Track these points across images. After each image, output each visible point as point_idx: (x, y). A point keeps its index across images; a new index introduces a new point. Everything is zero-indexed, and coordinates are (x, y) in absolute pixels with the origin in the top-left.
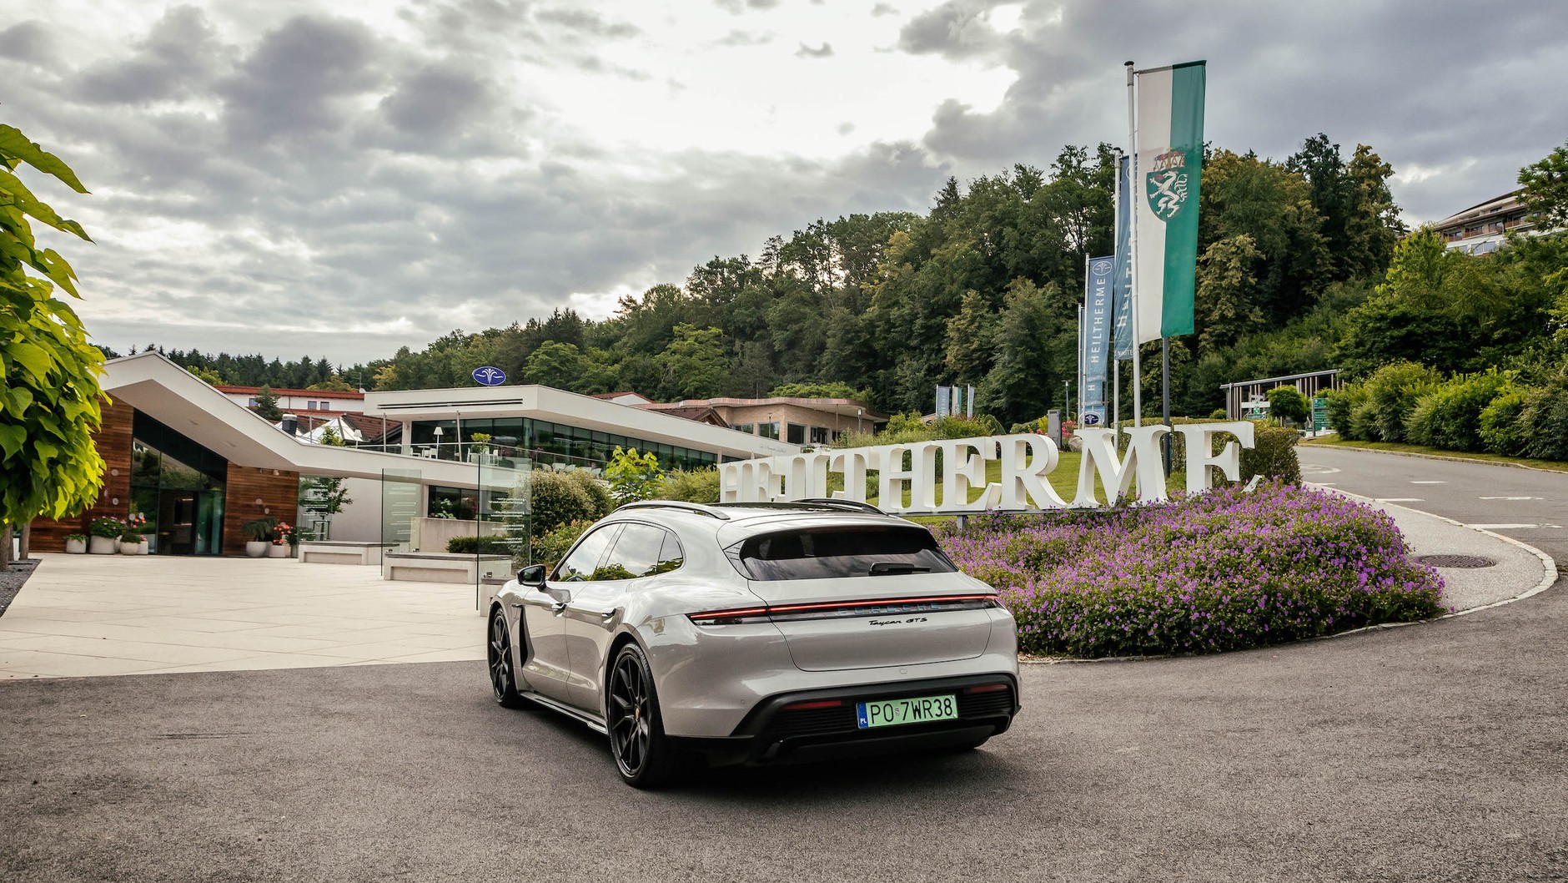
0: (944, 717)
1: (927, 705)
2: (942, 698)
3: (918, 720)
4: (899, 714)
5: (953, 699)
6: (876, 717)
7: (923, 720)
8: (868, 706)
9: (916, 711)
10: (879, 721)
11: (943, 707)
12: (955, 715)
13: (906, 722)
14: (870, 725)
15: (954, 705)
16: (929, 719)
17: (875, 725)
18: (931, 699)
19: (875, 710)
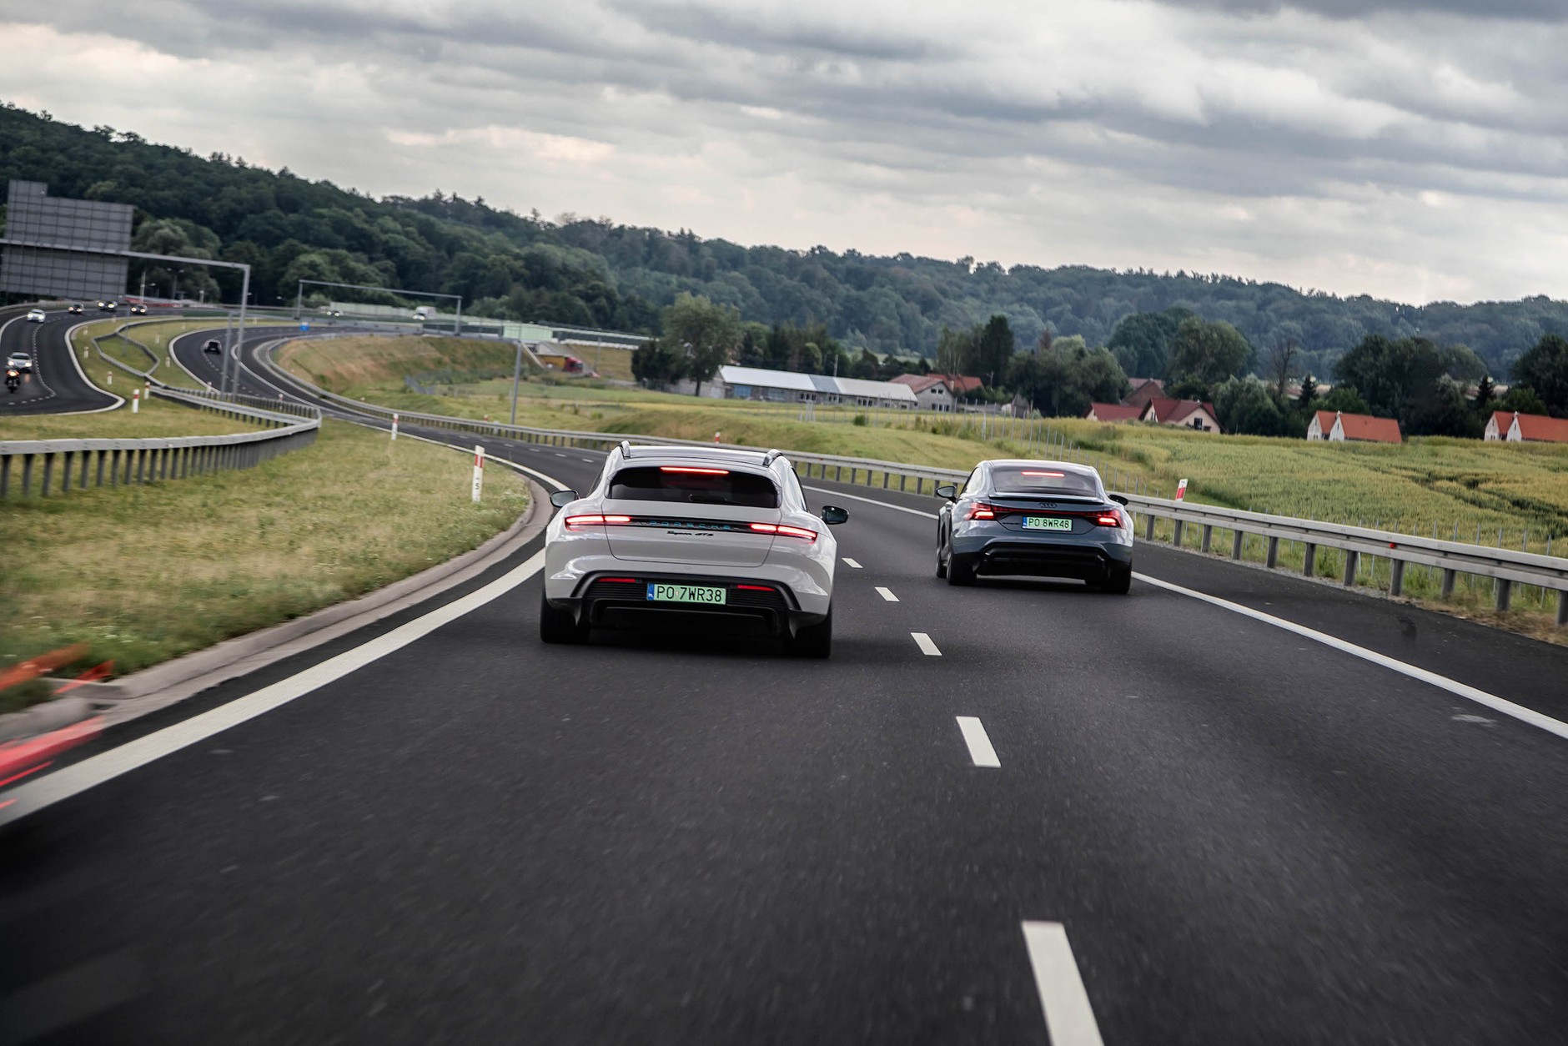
0: (714, 602)
1: (701, 592)
2: (714, 589)
3: (692, 600)
4: (679, 594)
5: (723, 591)
6: (660, 593)
7: (696, 601)
8: (656, 586)
9: (692, 594)
10: (663, 597)
11: (714, 595)
12: (723, 602)
13: (683, 600)
14: (655, 598)
15: (724, 596)
16: (701, 601)
17: (660, 599)
18: (706, 589)
19: (661, 590)
